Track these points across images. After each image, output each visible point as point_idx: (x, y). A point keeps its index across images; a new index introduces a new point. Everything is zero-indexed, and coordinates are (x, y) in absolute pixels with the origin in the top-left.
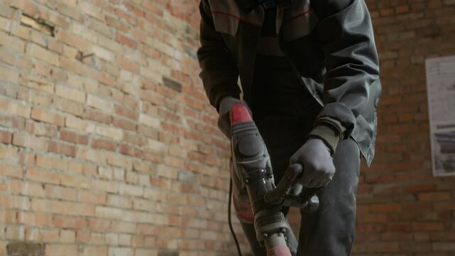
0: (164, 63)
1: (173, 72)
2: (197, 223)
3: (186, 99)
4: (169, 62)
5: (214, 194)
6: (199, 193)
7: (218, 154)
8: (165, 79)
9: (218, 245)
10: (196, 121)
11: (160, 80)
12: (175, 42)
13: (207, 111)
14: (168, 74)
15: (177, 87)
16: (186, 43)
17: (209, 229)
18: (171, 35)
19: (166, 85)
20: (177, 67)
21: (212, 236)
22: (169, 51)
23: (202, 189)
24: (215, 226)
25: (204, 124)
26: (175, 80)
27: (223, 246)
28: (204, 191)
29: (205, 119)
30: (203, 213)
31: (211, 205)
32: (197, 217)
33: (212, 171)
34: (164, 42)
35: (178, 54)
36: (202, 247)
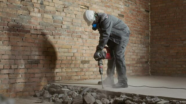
0: (118, 10)
1: (121, 12)
2: (129, 54)
3: (125, 19)
4: (120, 9)
5: (135, 45)
6: (130, 45)
7: (136, 33)
8: (119, 15)
9: (136, 59)
10: (129, 25)
11: (118, 15)
12: (121, 3)
13: (132, 22)
14: (120, 13)
15: (123, 16)
16: (125, 3)
17: (133, 55)
18: (120, 2)
19: (119, 16)
20: (122, 10)
21: (134, 57)
22: (120, 6)
23: (131, 44)
24: (135, 54)
25: (131, 25)
26: (122, 14)
27: (138, 59)
28: (132, 45)
29: (131, 24)
30: (131, 50)
31: (133, 48)
32: (129, 52)
33: (134, 39)
34: (118, 4)
35: (123, 7)
36: (131, 60)
